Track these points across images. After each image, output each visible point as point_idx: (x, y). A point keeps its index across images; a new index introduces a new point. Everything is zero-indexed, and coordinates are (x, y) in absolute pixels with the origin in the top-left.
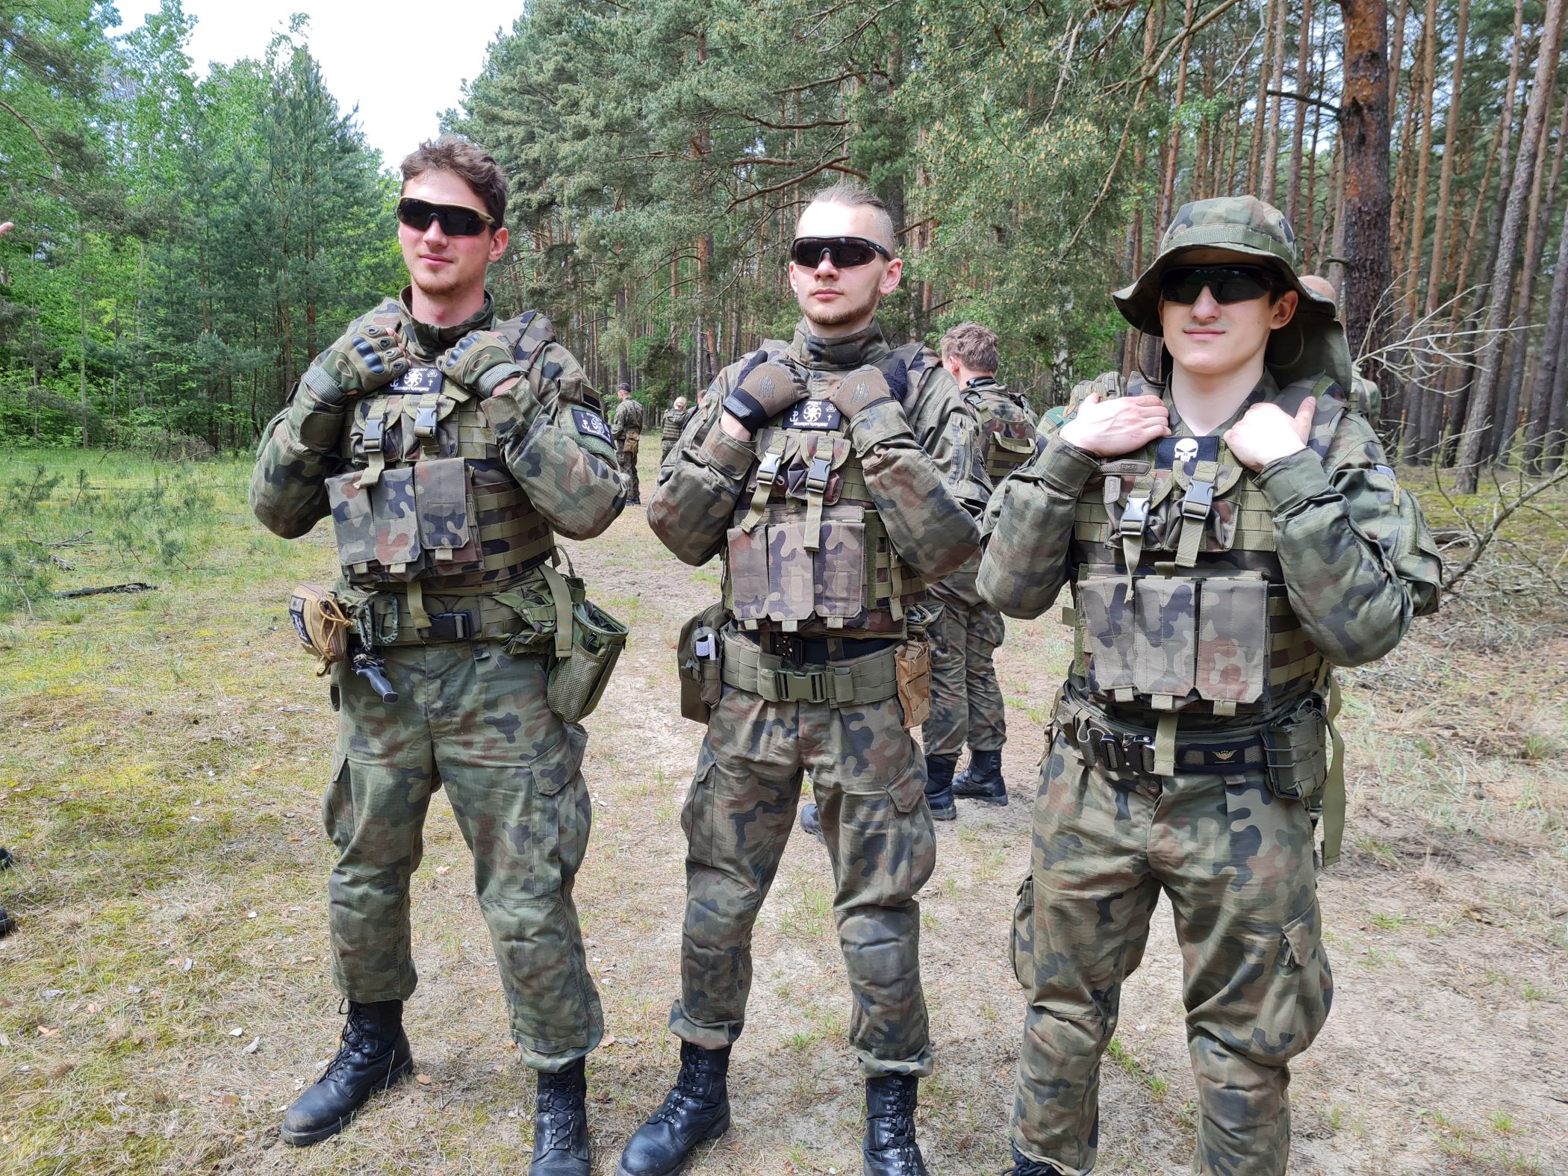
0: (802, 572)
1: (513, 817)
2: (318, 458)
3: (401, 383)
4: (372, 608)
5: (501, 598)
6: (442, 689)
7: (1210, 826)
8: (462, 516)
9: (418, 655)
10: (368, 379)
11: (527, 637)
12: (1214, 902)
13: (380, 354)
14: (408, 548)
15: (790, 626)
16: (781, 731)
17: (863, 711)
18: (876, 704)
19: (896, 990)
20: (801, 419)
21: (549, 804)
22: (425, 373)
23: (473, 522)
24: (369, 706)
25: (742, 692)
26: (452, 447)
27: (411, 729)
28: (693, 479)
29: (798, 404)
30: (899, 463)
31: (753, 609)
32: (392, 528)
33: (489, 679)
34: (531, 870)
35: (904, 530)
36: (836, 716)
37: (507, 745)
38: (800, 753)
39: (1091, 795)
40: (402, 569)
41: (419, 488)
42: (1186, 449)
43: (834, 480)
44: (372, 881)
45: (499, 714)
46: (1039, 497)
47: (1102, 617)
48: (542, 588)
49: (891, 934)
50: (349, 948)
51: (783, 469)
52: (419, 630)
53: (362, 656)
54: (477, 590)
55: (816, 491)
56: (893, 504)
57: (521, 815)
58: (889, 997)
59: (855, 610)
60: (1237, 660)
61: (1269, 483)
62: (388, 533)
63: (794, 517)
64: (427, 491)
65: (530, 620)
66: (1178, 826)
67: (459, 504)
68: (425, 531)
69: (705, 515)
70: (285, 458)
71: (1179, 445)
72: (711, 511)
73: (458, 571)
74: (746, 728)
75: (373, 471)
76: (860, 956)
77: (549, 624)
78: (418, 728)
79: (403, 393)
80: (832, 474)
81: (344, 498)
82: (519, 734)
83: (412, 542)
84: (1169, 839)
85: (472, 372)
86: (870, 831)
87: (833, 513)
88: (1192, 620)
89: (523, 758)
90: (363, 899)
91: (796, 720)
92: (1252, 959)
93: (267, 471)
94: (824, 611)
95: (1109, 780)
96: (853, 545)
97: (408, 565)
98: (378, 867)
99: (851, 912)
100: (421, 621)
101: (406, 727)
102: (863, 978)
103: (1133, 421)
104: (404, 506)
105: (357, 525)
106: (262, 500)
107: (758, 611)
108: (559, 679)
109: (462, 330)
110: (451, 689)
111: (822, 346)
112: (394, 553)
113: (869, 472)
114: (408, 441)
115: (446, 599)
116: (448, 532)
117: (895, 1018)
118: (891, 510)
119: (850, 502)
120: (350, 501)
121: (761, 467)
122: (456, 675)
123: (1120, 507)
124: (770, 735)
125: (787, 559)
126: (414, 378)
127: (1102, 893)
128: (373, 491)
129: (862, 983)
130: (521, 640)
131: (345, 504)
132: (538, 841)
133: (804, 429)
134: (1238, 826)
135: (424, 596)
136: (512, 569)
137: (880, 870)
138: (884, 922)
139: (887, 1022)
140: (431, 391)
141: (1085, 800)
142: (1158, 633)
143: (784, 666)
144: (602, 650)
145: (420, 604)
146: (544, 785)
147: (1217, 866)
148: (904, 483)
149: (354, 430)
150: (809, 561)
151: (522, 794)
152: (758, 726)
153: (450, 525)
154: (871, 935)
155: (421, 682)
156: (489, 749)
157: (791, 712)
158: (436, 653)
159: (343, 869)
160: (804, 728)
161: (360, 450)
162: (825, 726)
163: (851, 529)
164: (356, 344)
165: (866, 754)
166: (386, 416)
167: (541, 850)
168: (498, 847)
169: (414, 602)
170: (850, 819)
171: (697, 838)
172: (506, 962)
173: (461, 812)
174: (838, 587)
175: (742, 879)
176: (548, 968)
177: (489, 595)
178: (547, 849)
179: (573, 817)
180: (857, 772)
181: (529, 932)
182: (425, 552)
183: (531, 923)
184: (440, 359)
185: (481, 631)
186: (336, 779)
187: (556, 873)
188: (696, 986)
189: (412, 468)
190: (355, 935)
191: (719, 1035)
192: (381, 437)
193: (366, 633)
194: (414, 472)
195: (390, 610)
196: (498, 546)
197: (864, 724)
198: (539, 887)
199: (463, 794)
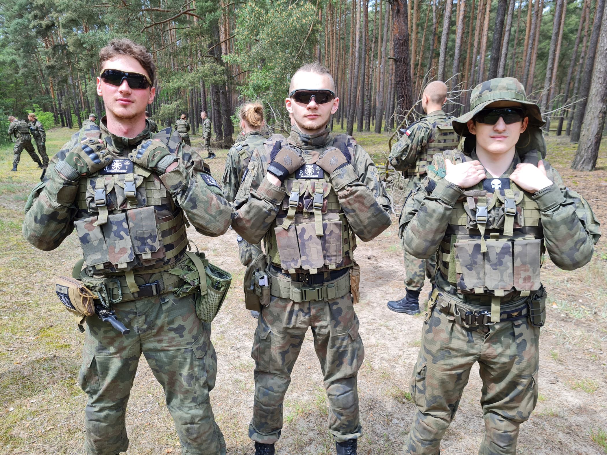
0: (316, 246)
1: (185, 371)
2: (66, 210)
3: (110, 168)
4: (106, 285)
5: (172, 271)
6: (146, 319)
8: (155, 236)
9: (132, 305)
10: (93, 167)
11: (187, 289)
13: (98, 153)
14: (127, 255)
15: (313, 271)
16: (302, 314)
17: (338, 301)
18: (342, 297)
19: (352, 409)
21: (201, 362)
22: (123, 163)
23: (161, 238)
24: (106, 332)
25: (281, 298)
26: (144, 200)
27: (130, 339)
28: (258, 206)
29: (302, 167)
30: (358, 193)
31: (292, 264)
32: (117, 246)
33: (169, 311)
34: (195, 393)
35: (359, 222)
36: (327, 305)
37: (180, 339)
38: (311, 322)
39: (456, 334)
40: (125, 266)
41: (131, 224)
42: (496, 184)
43: (325, 202)
44: (110, 408)
45: (175, 326)
47: (467, 258)
48: (189, 263)
49: (348, 389)
50: (99, 438)
51: (301, 198)
52: (133, 294)
53: (104, 311)
54: (161, 270)
55: (318, 208)
56: (354, 211)
57: (189, 370)
58: (349, 412)
59: (340, 259)
60: (530, 273)
62: (115, 247)
63: (308, 220)
64: (135, 224)
65: (189, 280)
66: (494, 343)
67: (153, 230)
68: (135, 245)
69: (263, 222)
70: (47, 211)
72: (266, 220)
73: (153, 263)
74: (286, 314)
75: (103, 216)
76: (338, 400)
77: (196, 281)
78: (134, 339)
79: (113, 174)
80: (324, 200)
81: (86, 231)
82: (185, 333)
83: (129, 251)
84: (491, 348)
85: (152, 161)
86: (341, 350)
87: (326, 217)
88: (511, 258)
89: (188, 344)
90: (106, 417)
91: (309, 309)
92: (520, 388)
93: (36, 218)
94: (328, 262)
95: (463, 327)
96: (338, 232)
97: (128, 263)
98: (113, 402)
99: (332, 383)
100: (135, 289)
101: (127, 339)
102: (339, 407)
104: (122, 233)
105: (96, 245)
106: (33, 233)
107: (295, 265)
108: (202, 304)
109: (139, 139)
110: (150, 319)
111: (309, 139)
112: (119, 258)
113: (342, 198)
114: (120, 199)
115: (145, 276)
116: (148, 244)
117: (351, 419)
118: (353, 214)
119: (332, 211)
120: (90, 233)
121: (290, 199)
122: (152, 312)
123: (473, 211)
124: (297, 316)
125: (308, 240)
126: (117, 165)
128: (104, 228)
129: (338, 409)
130: (184, 290)
131: (87, 234)
132: (197, 379)
133: (306, 179)
134: (519, 340)
135: (135, 276)
136: (176, 257)
137: (344, 364)
138: (346, 384)
139: (348, 421)
140: (128, 172)
141: (453, 336)
142: (496, 264)
143: (304, 286)
144: (223, 289)
145: (134, 281)
146: (198, 354)
147: (511, 356)
148: (359, 202)
149: (87, 195)
150: (319, 241)
151: (189, 360)
152: (291, 313)
153: (149, 241)
154: (342, 390)
155: (134, 318)
156: (171, 342)
157: (307, 306)
158: (141, 303)
159: (94, 405)
160: (313, 311)
161: (93, 205)
162: (322, 309)
163: (336, 224)
164: (84, 148)
165: (340, 318)
166: (105, 186)
167: (199, 383)
168: (178, 384)
169: (130, 280)
170: (333, 346)
171: (262, 362)
172: (184, 433)
173: (157, 371)
174: (332, 251)
175: (284, 376)
176: (205, 433)
177: (166, 271)
178: (202, 382)
179: (211, 364)
180: (335, 326)
181: (197, 420)
182: (137, 256)
183: (197, 416)
184: (130, 154)
185: (164, 289)
186: (89, 366)
187: (206, 391)
188: (263, 421)
189: (124, 214)
190: (103, 433)
191: (274, 437)
192: (105, 198)
193: (104, 299)
194: (126, 215)
195: (115, 286)
196: (169, 247)
197: (338, 306)
198: (200, 399)
199: (159, 364)
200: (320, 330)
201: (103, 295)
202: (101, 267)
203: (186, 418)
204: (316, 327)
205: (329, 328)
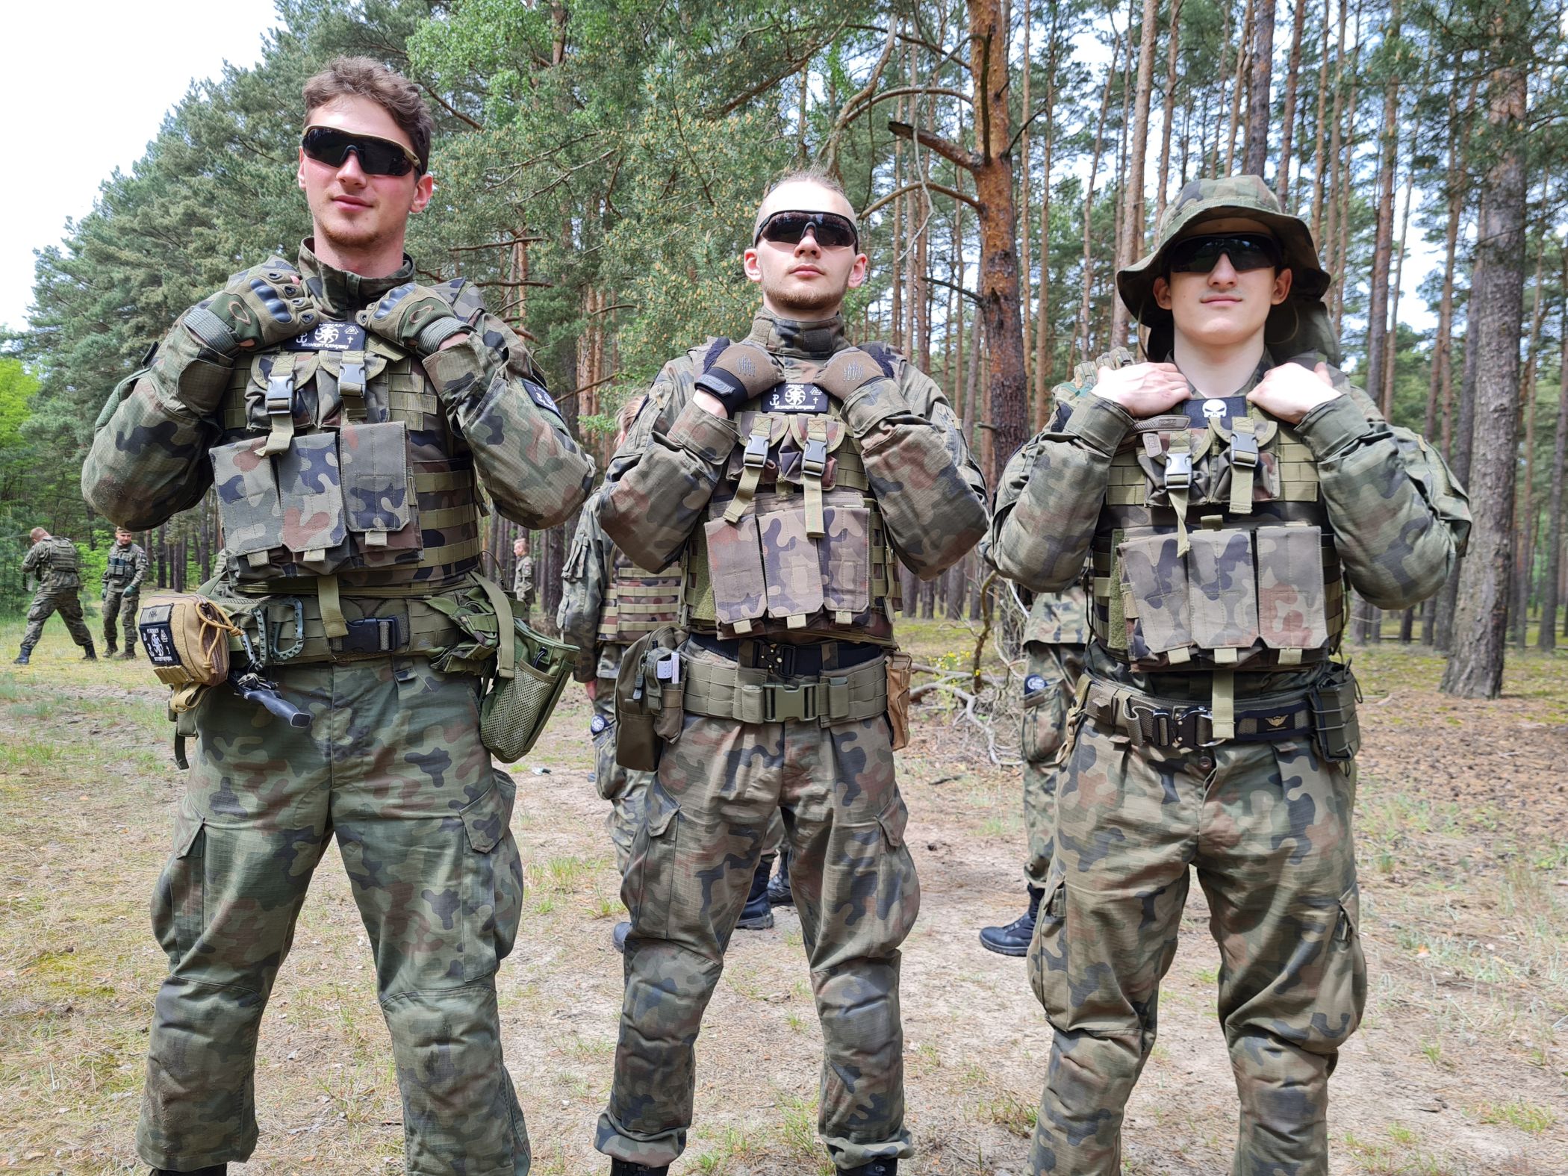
0: (805, 562)
1: (438, 882)
2: (195, 421)
3: (311, 339)
4: (265, 614)
5: (433, 602)
6: (352, 720)
7: (1265, 799)
8: (401, 492)
9: (322, 677)
10: (271, 327)
11: (465, 650)
12: (1269, 880)
13: (286, 301)
14: (328, 531)
16: (761, 760)
17: (856, 729)
18: (866, 722)
19: (884, 1057)
20: (783, 402)
21: (483, 864)
22: (341, 330)
23: (414, 501)
24: (247, 749)
25: (711, 719)
26: (383, 412)
27: (305, 775)
28: (667, 463)
29: (779, 386)
30: (909, 440)
31: (744, 609)
32: (307, 507)
33: (416, 706)
34: (460, 949)
35: (910, 515)
36: (827, 736)
37: (433, 789)
38: (783, 785)
39: (1133, 781)
40: (321, 556)
41: (346, 457)
42: (1214, 409)
43: (831, 464)
44: (225, 989)
45: (425, 750)
46: (1079, 456)
47: (1149, 577)
48: (477, 595)
49: (877, 992)
51: (773, 451)
52: (330, 640)
53: (252, 675)
54: (407, 591)
55: (813, 474)
56: (899, 485)
57: (449, 879)
58: (877, 1065)
59: (862, 604)
60: (1299, 606)
61: (1317, 426)
62: (301, 511)
63: (787, 503)
64: (356, 459)
65: (471, 630)
66: (1230, 802)
67: (397, 478)
68: (351, 509)
69: (679, 506)
70: (150, 418)
71: (1206, 406)
72: (685, 502)
73: (390, 561)
74: (719, 761)
75: (281, 436)
76: (847, 1021)
77: (492, 635)
78: (315, 774)
79: (315, 350)
80: (829, 456)
81: (237, 471)
82: (448, 774)
83: (335, 522)
84: (1223, 817)
85: (411, 324)
86: (860, 869)
87: (831, 499)
88: (1251, 568)
89: (453, 805)
90: (212, 1015)
91: (781, 745)
92: (1311, 938)
93: (120, 438)
94: (832, 604)
95: (1151, 763)
96: (859, 533)
97: (328, 551)
98: (237, 969)
99: (834, 970)
100: (337, 628)
101: (297, 774)
102: (847, 1048)
103: (1161, 383)
104: (323, 478)
105: (255, 504)
106: (107, 475)
107: (752, 610)
109: (385, 285)
110: (363, 722)
111: (796, 329)
112: (308, 536)
113: (869, 454)
114: (326, 402)
115: (366, 603)
116: (382, 510)
117: (880, 1090)
119: (844, 489)
120: (246, 476)
121: (747, 450)
122: (370, 702)
123: (1159, 464)
124: (749, 765)
125: (786, 549)
126: (328, 332)
127: (1147, 888)
128: (279, 461)
129: (847, 1053)
130: (458, 654)
131: (239, 478)
132: (470, 910)
133: (788, 412)
134: (1294, 794)
135: (341, 597)
136: (446, 568)
137: (868, 915)
138: (871, 978)
139: (873, 1097)
140: (352, 348)
141: (1126, 788)
142: (1214, 586)
143: (770, 680)
144: (554, 668)
145: (336, 605)
146: (477, 839)
147: (1276, 839)
148: (913, 461)
149: (250, 389)
150: (812, 548)
151: (450, 852)
152: (734, 757)
153: (385, 502)
154: (858, 993)
155: (323, 715)
156: (410, 795)
157: (775, 735)
158: (347, 674)
159: (183, 976)
160: (791, 752)
161: (261, 413)
162: (814, 749)
163: (855, 515)
164: (255, 286)
165: (858, 779)
166: (295, 372)
167: (473, 922)
168: (414, 924)
169: (329, 602)
170: (838, 858)
171: (649, 906)
172: (421, 1075)
173: (363, 881)
174: (845, 578)
175: (704, 951)
176: (477, 1077)
177: (419, 599)
178: (481, 921)
179: (508, 881)
180: (847, 800)
181: (457, 1031)
182: (352, 535)
183: (460, 1018)
184: (360, 312)
185: (407, 643)
186: (184, 853)
187: (490, 952)
188: (640, 1090)
189: (333, 434)
190: (193, 1070)
191: (666, 1148)
192: (290, 395)
193: (256, 650)
194: (337, 439)
195: (290, 617)
196: (432, 538)
197: (856, 743)
198: (470, 971)
199: (372, 857)
200: (806, 806)
201: (256, 640)
202: (263, 559)
203: (428, 1024)
204: (798, 799)
205: (831, 801)
